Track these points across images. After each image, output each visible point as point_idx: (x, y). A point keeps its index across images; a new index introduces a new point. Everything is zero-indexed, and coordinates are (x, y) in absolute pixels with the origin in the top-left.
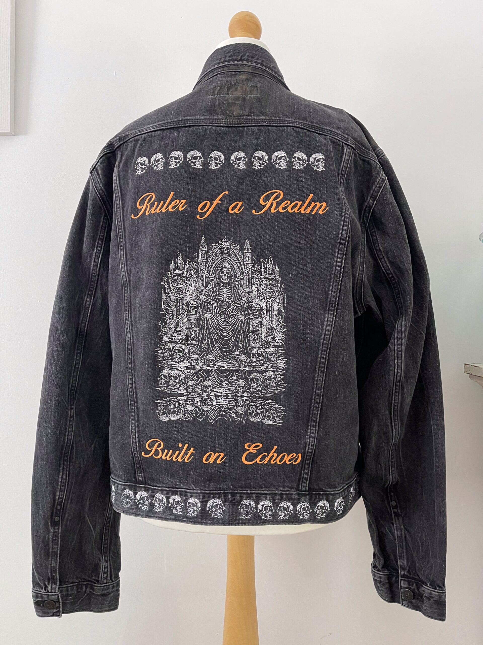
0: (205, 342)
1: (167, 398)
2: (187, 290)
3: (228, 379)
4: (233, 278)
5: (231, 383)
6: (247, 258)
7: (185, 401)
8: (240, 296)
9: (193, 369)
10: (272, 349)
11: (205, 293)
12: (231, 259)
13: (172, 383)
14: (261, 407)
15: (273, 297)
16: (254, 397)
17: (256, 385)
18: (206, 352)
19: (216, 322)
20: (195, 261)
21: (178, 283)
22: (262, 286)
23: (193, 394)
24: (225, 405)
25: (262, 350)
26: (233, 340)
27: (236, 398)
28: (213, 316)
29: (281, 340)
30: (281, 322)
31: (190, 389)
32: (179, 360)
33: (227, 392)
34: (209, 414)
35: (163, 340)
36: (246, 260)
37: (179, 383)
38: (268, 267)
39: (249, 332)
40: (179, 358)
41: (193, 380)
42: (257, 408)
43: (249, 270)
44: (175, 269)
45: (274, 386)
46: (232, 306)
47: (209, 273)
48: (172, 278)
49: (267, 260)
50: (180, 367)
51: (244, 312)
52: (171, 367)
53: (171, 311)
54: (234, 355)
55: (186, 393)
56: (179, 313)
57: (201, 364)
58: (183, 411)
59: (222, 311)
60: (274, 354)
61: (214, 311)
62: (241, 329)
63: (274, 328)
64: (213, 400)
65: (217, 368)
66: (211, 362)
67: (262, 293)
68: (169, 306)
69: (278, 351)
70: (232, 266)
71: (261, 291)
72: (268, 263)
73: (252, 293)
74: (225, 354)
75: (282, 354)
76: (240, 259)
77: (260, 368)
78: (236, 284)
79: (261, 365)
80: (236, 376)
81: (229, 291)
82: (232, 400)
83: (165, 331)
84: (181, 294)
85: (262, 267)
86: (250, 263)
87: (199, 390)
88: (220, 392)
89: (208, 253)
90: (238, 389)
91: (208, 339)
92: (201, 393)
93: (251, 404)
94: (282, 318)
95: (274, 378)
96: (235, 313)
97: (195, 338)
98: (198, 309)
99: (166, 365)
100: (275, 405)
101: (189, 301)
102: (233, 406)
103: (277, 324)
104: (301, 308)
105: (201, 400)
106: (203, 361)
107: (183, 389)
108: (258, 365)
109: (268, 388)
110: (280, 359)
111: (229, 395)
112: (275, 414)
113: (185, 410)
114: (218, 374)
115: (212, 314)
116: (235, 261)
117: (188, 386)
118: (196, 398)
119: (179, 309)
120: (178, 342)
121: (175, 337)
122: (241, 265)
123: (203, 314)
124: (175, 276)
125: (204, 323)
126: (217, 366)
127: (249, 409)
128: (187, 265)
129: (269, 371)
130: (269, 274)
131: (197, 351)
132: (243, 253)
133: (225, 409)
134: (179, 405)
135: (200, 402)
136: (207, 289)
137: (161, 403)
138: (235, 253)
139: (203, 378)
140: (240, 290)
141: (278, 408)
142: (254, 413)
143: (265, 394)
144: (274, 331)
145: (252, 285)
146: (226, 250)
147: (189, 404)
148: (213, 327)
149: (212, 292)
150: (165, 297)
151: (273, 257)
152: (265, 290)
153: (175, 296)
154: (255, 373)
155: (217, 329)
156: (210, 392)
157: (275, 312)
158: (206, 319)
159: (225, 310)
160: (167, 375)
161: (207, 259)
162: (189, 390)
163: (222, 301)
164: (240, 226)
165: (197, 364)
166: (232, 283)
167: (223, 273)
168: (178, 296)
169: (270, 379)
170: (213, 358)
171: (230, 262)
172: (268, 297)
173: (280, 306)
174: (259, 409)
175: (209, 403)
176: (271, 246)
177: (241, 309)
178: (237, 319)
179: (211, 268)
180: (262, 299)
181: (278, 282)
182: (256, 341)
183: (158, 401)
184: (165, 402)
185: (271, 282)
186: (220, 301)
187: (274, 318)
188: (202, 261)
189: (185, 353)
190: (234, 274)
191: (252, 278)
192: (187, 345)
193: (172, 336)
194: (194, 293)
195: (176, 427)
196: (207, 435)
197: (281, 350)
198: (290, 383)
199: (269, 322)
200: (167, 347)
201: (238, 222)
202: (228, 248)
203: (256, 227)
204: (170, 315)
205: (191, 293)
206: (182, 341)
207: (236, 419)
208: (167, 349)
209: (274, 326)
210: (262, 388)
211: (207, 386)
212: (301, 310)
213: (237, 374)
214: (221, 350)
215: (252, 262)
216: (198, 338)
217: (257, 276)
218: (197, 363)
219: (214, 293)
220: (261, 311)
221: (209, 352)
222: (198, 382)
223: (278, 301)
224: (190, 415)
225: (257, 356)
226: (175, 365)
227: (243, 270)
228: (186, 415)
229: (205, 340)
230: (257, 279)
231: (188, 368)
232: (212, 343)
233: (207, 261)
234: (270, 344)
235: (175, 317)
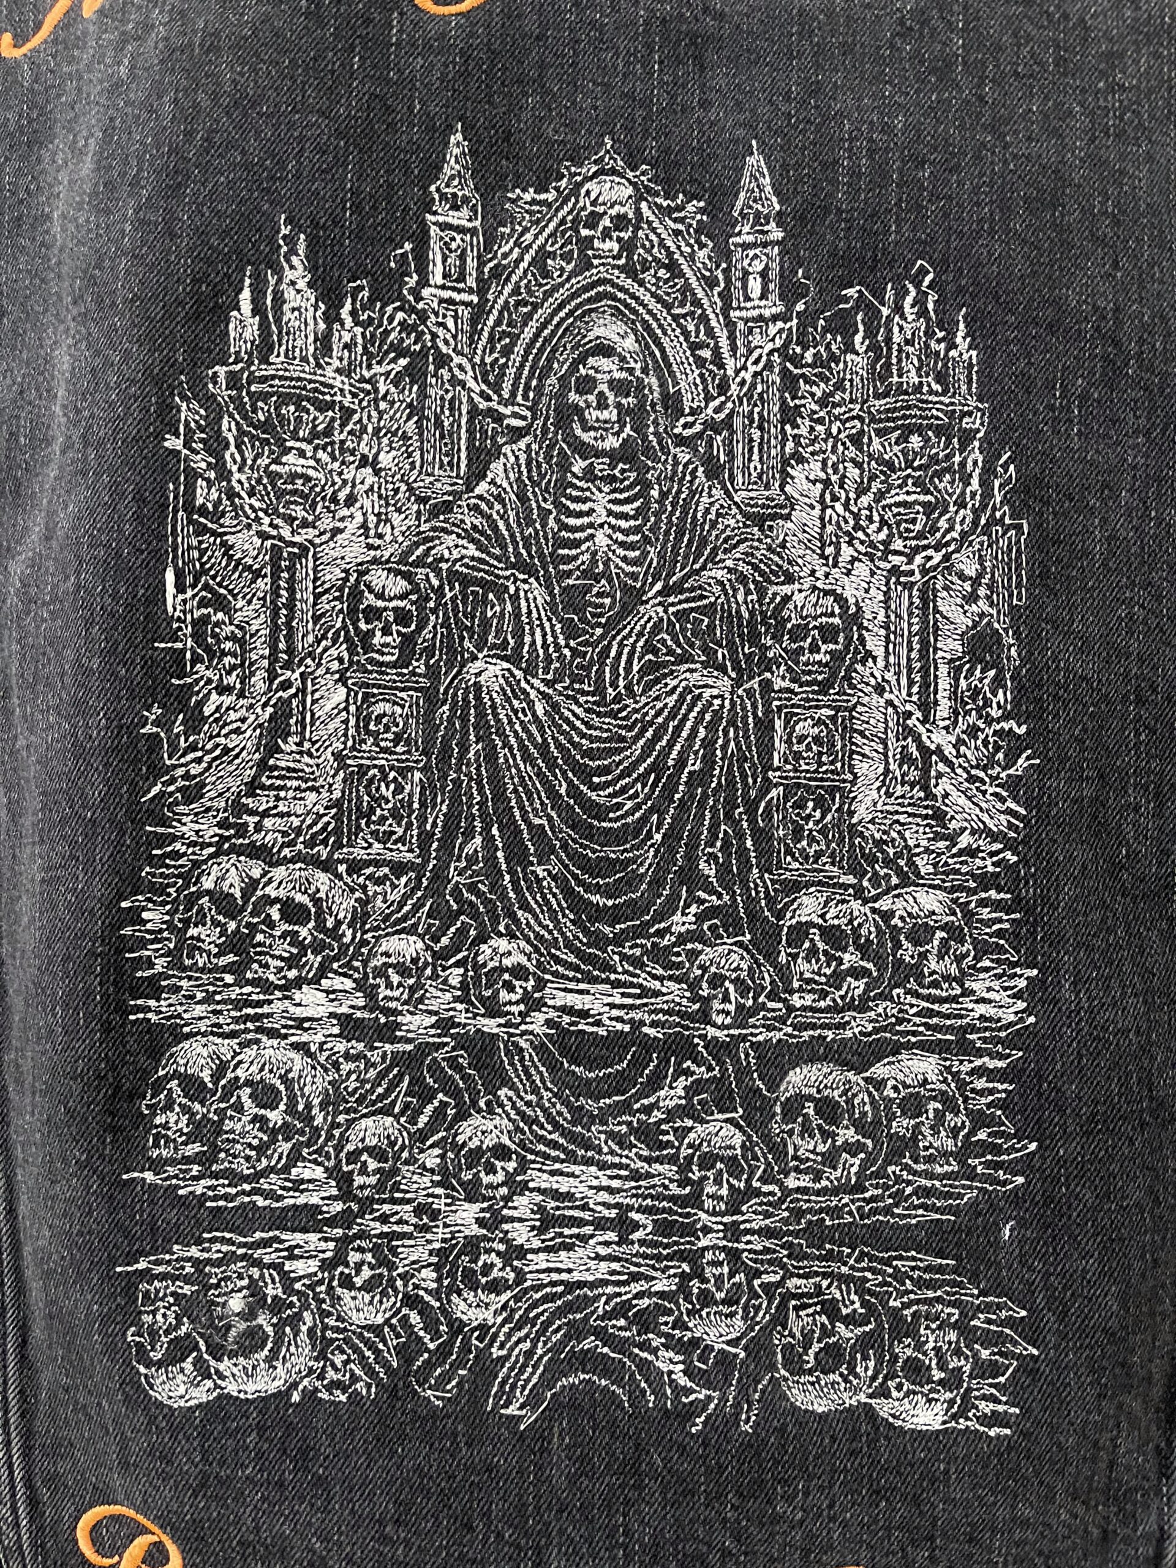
0: (469, 849)
1: (199, 1242)
2: (342, 496)
3: (625, 1107)
4: (656, 423)
5: (648, 1135)
6: (755, 286)
7: (326, 1266)
8: (704, 542)
9: (389, 1032)
10: (930, 901)
11: (471, 520)
12: (641, 292)
13: (243, 1134)
14: (864, 1304)
15: (931, 541)
16: (816, 1234)
17: (821, 1148)
18: (475, 915)
19: (540, 712)
20: (400, 297)
21: (281, 442)
22: (853, 473)
23: (386, 1208)
24: (610, 1290)
25: (856, 905)
26: (658, 837)
27: (683, 1243)
28: (519, 674)
29: (994, 837)
30: (995, 713)
31: (364, 1171)
32: (292, 974)
33: (618, 1199)
34: (496, 1352)
35: (174, 838)
36: (748, 299)
37: (287, 1131)
38: (897, 338)
39: (768, 785)
40: (291, 962)
41: (387, 1111)
42: (831, 1309)
43: (769, 366)
44: (264, 348)
45: (946, 1154)
46: (651, 611)
47: (497, 388)
48: (241, 407)
49: (890, 294)
50: (300, 1023)
51: (731, 647)
52: (236, 1020)
53: (232, 638)
54: (660, 933)
55: (338, 1207)
56: (290, 651)
57: (439, 1000)
58: (311, 1332)
59: (586, 643)
60: (940, 934)
61: (527, 639)
62: (709, 761)
63: (939, 750)
64: (521, 1252)
65: (549, 1023)
66: (511, 989)
67: (856, 516)
68: (220, 604)
69: (969, 915)
70: (648, 338)
71: (846, 506)
72: (898, 309)
73: (788, 517)
74: (607, 930)
75: (999, 934)
76: (700, 294)
77: (843, 1026)
78: (676, 463)
79: (850, 1007)
80: (682, 1082)
81: (627, 508)
82: (659, 1258)
83: (187, 776)
84: (305, 524)
85: (858, 338)
86: (775, 318)
87: (426, 1181)
88: (569, 1196)
89: (488, 247)
90: (695, 1175)
91: (487, 829)
92: (440, 1204)
93: (792, 1283)
94: (998, 683)
95: (944, 1098)
96: (671, 652)
97: (398, 818)
98: (420, 629)
99: (199, 1010)
100: (960, 1285)
101: (361, 574)
102: (662, 1295)
103: (962, 726)
104: (1130, 616)
105: (439, 1252)
106: (455, 976)
107: (319, 1173)
108: (828, 1009)
109: (906, 1167)
110: (987, 963)
111: (635, 1216)
112: (958, 1352)
113: (325, 1328)
114: (553, 1067)
115: (514, 659)
116: (668, 307)
117: (353, 1157)
118: (410, 1236)
119: (288, 624)
120: (286, 852)
121: (265, 814)
122: (710, 332)
123: (457, 658)
124: (265, 396)
125: (464, 719)
126: (552, 1014)
127: (780, 1320)
128: (349, 322)
129: (909, 1046)
130: (900, 390)
131: (416, 907)
132: (723, 253)
133: (607, 1316)
134: (288, 1289)
135: (438, 1267)
136: (478, 491)
137: (163, 1277)
138: (670, 254)
139: (456, 1094)
140: (705, 499)
141: (979, 1308)
142: (816, 1347)
143: (887, 1211)
144: (940, 775)
145: (785, 462)
146: (606, 235)
147: (358, 1281)
148: (522, 747)
149: (512, 515)
150: (185, 538)
151: (941, 265)
152: (880, 496)
153: (263, 536)
154: (812, 1061)
155: (552, 765)
156: (504, 1191)
157: (950, 646)
158: (478, 698)
159: (603, 637)
160: (206, 1075)
161: (482, 290)
162: (359, 1180)
163: (585, 574)
164: (702, 68)
165: (415, 1000)
166: (648, 450)
167: (586, 385)
168: (286, 533)
169: (913, 1105)
170: (523, 960)
171: (634, 311)
172: (898, 544)
173: (983, 605)
174: (850, 1320)
175: (495, 1273)
176: (922, 188)
177: (711, 627)
178: (681, 699)
179: (507, 352)
180: (854, 559)
181: (967, 437)
182: (812, 840)
183: (142, 1265)
184: (189, 1269)
185: (915, 441)
186: (569, 574)
187: (944, 684)
188: (451, 301)
189: (330, 923)
190: (665, 396)
191: (790, 416)
192: (342, 868)
193: (238, 808)
194: (396, 518)
195: (260, 1455)
196: (487, 1514)
197: (997, 906)
198: (1067, 1136)
199: (909, 715)
200: (208, 884)
201: (693, 43)
202: (620, 222)
203: (818, 66)
204: (228, 660)
205: (371, 520)
206: (311, 843)
207: (689, 1391)
208: (205, 901)
209: (939, 739)
210: (863, 1167)
211: (478, 1152)
212: (1130, 632)
213: (688, 1073)
214: (577, 903)
215: (790, 308)
216: (422, 818)
217: (823, 402)
218: (412, 989)
219: (530, 523)
220: (849, 640)
221: (495, 920)
222: (423, 1120)
223: (971, 570)
224: (362, 1358)
225: (821, 946)
226: (259, 1004)
227: (722, 366)
228: (339, 1359)
229: (469, 835)
230: (820, 422)
231: (349, 1026)
232: (517, 855)
233: (484, 301)
234: (911, 863)
235: (258, 681)
